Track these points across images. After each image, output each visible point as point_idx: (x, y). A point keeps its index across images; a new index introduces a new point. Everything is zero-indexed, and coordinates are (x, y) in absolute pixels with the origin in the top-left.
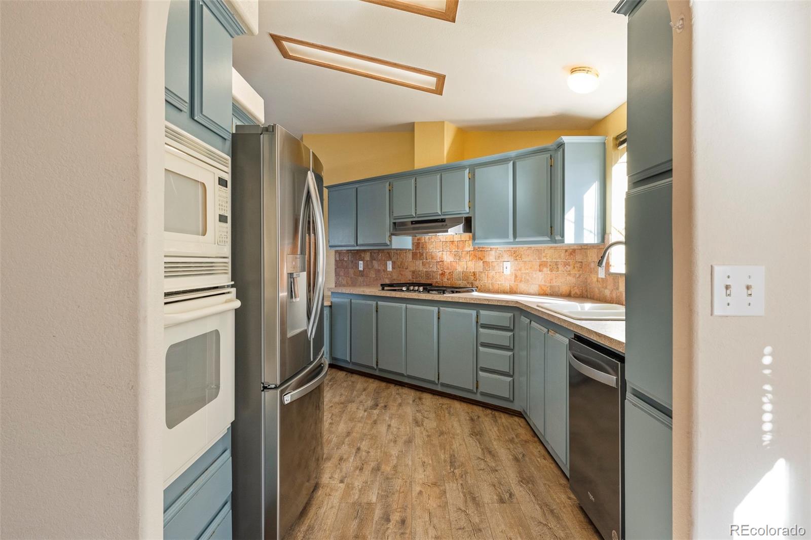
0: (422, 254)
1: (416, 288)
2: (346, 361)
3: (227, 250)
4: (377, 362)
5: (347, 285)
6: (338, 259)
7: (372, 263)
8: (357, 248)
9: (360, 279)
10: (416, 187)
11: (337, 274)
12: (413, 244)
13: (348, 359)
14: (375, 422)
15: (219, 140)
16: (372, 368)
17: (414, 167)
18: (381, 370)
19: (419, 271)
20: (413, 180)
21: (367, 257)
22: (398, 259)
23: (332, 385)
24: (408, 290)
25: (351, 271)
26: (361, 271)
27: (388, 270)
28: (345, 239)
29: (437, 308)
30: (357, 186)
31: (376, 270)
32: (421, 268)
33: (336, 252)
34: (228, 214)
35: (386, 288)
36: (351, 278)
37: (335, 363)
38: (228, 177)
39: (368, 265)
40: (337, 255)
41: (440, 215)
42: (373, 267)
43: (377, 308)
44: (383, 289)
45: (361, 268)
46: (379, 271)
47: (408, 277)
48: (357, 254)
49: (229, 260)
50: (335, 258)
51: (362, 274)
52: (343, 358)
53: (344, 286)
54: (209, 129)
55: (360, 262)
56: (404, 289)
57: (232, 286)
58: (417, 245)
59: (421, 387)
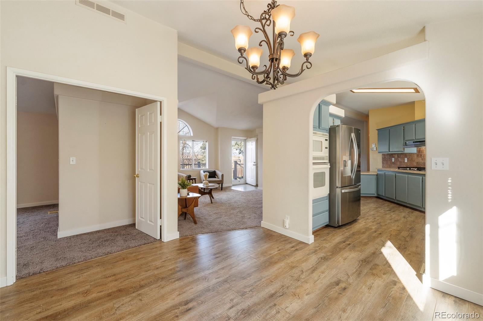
0: (421, 155)
1: (414, 169)
2: (383, 196)
3: (328, 155)
4: (396, 197)
5: (387, 167)
6: (383, 157)
7: (398, 159)
8: (390, 153)
9: (393, 165)
10: (415, 128)
11: (383, 163)
12: (417, 151)
13: (384, 195)
14: (386, 214)
15: (326, 131)
16: (393, 199)
17: (415, 119)
18: (397, 200)
19: (420, 162)
20: (414, 125)
21: (396, 156)
22: (410, 157)
23: (375, 203)
24: (410, 169)
25: (389, 162)
26: (393, 162)
27: (405, 161)
28: (385, 149)
29: (422, 177)
30: (390, 128)
31: (400, 162)
32: (421, 161)
33: (383, 154)
34: (328, 147)
35: (400, 169)
36: (389, 165)
37: (379, 196)
38: (328, 139)
39: (396, 160)
40: (383, 156)
41: (415, 140)
42: (398, 160)
43: (396, 176)
44: (399, 169)
45: (393, 161)
46: (401, 162)
47: (415, 164)
48: (392, 155)
49: (328, 157)
50: (382, 157)
51: (394, 163)
52: (382, 195)
53: (386, 168)
54: (324, 129)
55: (393, 158)
56: (408, 169)
57: (329, 163)
58: (419, 151)
59: (414, 208)
